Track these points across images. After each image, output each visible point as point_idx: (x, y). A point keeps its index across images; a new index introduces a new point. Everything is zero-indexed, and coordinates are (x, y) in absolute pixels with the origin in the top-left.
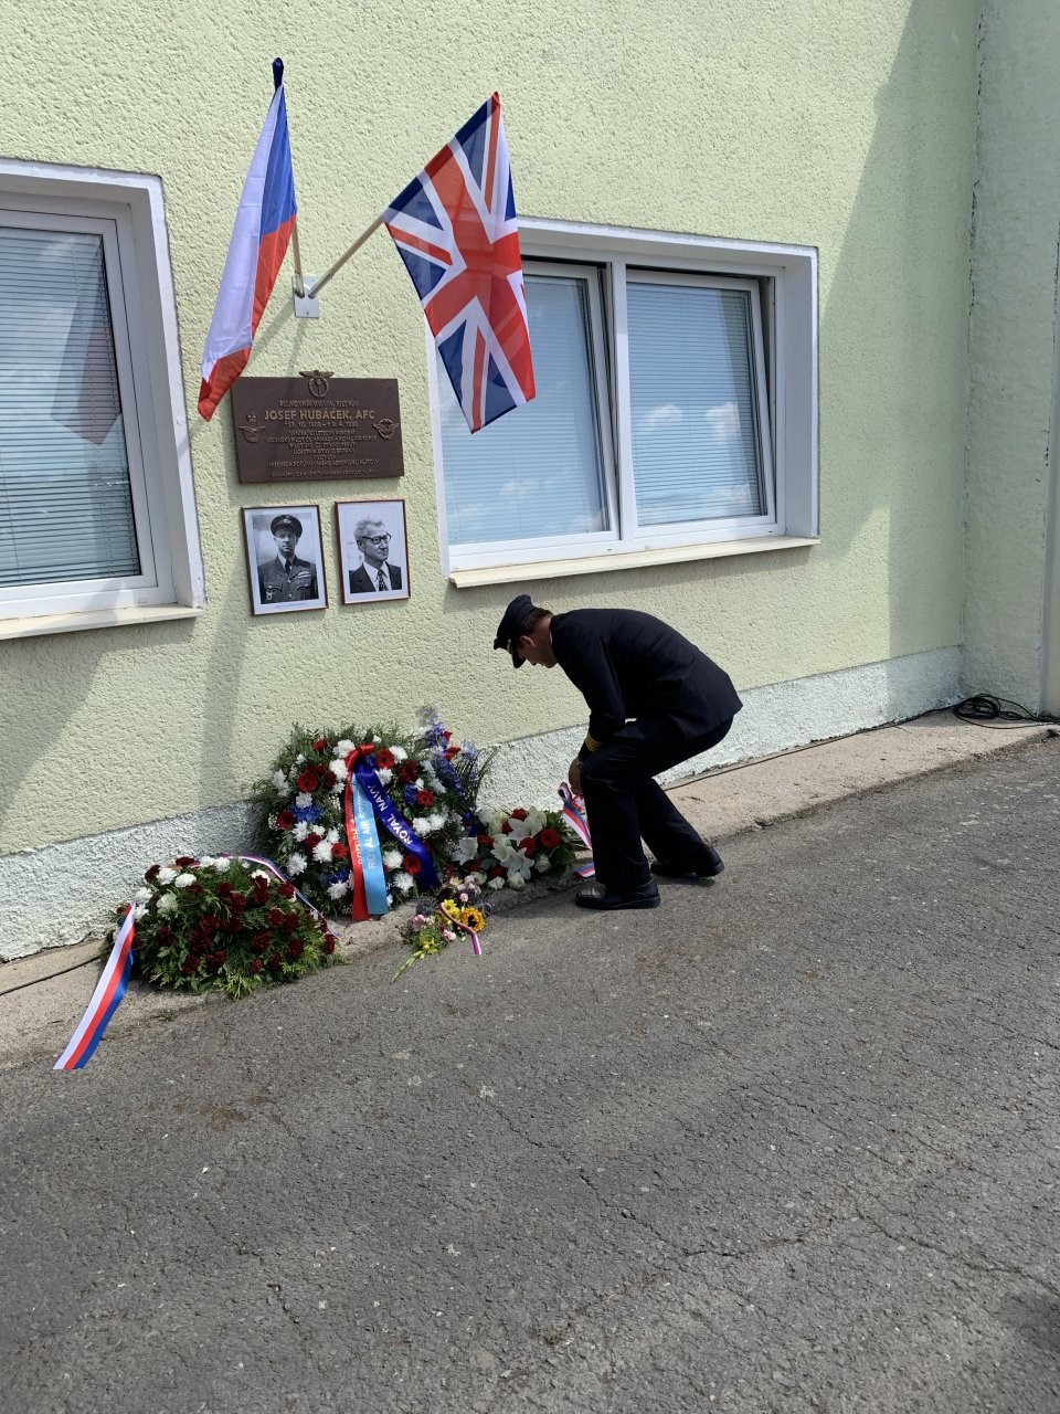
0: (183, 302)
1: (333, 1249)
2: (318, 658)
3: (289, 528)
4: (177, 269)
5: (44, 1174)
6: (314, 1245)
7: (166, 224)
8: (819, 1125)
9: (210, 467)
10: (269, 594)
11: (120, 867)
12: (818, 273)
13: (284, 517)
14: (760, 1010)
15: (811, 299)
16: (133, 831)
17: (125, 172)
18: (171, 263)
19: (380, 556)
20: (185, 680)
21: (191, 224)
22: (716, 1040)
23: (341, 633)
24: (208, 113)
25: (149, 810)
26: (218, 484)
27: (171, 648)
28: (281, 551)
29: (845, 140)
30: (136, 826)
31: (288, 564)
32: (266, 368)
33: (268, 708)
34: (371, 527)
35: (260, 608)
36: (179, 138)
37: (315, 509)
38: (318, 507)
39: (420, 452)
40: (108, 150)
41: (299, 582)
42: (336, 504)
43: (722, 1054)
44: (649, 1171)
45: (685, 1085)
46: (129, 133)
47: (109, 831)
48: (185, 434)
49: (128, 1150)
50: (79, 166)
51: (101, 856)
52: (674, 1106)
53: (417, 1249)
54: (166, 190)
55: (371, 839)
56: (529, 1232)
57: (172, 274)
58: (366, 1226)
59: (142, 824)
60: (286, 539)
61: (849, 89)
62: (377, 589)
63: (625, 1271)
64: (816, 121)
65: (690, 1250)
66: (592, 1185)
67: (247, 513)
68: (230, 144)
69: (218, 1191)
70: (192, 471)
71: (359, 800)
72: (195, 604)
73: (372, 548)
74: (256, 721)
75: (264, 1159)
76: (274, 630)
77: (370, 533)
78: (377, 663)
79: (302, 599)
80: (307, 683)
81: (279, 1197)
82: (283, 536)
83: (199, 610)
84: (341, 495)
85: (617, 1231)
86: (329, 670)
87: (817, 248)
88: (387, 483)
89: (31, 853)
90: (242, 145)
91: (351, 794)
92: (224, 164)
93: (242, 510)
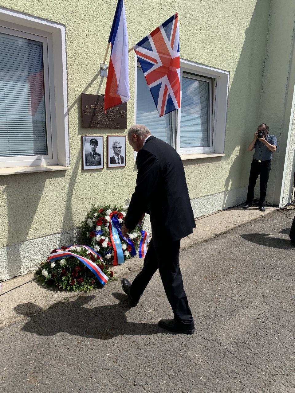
0: (69, 67)
1: (165, 382)
2: (100, 184)
3: (94, 143)
4: (68, 56)
5: (53, 359)
6: (158, 380)
7: (66, 41)
8: (285, 330)
9: (73, 122)
10: (88, 163)
11: (40, 249)
12: (229, 79)
13: (93, 139)
14: (248, 293)
15: (227, 86)
16: (44, 238)
17: (55, 22)
18: (66, 54)
19: (118, 153)
20: (62, 190)
21: (73, 42)
22: (241, 303)
23: (106, 176)
24: (80, 7)
25: (49, 231)
26: (76, 127)
27: (59, 179)
28: (92, 150)
29: (238, 42)
30: (45, 236)
31: (94, 154)
32: (91, 92)
33: (85, 199)
34: (117, 144)
35: (86, 168)
36: (71, 14)
37: (102, 137)
38: (103, 137)
39: (131, 122)
40: (50, 14)
41: (96, 160)
42: (108, 136)
43: (245, 308)
44: (246, 348)
45: (241, 319)
46: (57, 9)
47: (37, 238)
48: (67, 110)
49: (78, 349)
50: (41, 18)
51: (34, 246)
52: (241, 326)
53: (191, 380)
54: (67, 30)
55: (118, 240)
56: (223, 371)
57: (66, 58)
58: (171, 372)
59: (47, 236)
60: (94, 146)
61: (240, 28)
62: (117, 163)
63: (258, 383)
64: (232, 35)
65: (273, 374)
66: (232, 353)
67: (83, 137)
68: (86, 18)
69: (116, 362)
70: (68, 122)
71: (113, 228)
72: (67, 166)
73: (117, 150)
74: (81, 203)
75: (126, 350)
76: (88, 174)
77: (116, 146)
78: (115, 186)
79: (97, 165)
80: (96, 191)
81: (138, 364)
82: (93, 145)
83: (68, 167)
84: (109, 133)
85: (249, 369)
86: (103, 188)
87: (229, 72)
88: (122, 130)
89: (13, 245)
90: (89, 19)
91: (111, 226)
92: (84, 24)
93: (82, 137)
